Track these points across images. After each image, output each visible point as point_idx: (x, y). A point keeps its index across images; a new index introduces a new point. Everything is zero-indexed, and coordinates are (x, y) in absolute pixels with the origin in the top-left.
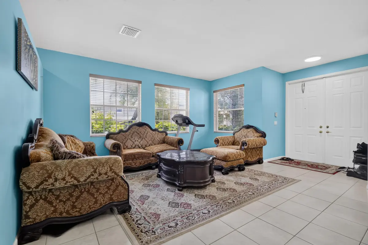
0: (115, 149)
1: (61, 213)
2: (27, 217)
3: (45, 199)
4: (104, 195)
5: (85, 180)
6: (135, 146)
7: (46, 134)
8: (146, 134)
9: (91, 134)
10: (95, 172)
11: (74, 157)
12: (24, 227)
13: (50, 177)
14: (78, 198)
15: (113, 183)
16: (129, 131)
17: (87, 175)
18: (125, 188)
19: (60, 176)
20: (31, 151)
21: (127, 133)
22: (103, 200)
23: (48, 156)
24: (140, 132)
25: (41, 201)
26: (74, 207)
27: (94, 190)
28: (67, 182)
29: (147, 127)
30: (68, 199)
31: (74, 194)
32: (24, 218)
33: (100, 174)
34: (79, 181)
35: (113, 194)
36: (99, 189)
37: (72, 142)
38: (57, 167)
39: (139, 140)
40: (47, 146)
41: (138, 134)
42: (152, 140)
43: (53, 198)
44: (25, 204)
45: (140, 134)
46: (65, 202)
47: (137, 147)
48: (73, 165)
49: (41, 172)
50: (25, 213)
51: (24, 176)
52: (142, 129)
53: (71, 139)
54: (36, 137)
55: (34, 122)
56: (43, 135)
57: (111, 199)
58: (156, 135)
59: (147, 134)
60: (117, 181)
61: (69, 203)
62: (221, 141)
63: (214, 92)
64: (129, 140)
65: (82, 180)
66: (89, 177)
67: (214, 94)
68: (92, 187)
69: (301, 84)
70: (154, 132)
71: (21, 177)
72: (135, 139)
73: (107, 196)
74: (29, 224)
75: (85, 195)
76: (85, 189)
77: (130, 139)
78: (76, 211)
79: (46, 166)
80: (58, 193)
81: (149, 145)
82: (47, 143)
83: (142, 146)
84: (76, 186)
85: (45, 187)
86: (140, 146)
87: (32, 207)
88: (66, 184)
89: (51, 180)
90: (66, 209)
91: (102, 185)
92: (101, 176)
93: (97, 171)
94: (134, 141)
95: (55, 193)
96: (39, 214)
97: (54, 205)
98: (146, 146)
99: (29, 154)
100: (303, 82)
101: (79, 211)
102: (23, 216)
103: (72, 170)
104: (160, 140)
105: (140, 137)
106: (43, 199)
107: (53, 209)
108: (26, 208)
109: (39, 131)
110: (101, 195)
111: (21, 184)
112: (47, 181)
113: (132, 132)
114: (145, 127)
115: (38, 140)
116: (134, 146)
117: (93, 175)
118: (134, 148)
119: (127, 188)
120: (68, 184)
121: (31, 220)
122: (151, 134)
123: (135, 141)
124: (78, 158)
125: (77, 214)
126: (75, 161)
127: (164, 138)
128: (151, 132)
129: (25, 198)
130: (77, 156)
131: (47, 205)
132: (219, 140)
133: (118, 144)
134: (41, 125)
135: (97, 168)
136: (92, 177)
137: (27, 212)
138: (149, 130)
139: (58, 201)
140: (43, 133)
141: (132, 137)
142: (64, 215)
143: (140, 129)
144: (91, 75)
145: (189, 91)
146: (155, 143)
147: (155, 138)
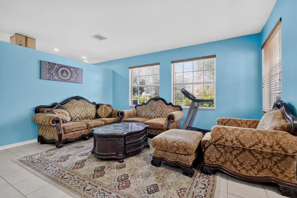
1: (43, 136)
4: (52, 134)
6: (147, 116)
16: (148, 104)
26: (45, 134)
29: (162, 101)
30: (45, 130)
39: (150, 112)
42: (161, 113)
45: (152, 107)
57: (54, 137)
64: (144, 111)
67: (263, 51)
78: (46, 137)
81: (157, 117)
86: (150, 116)
106: (41, 127)
114: (159, 101)
141: (146, 109)
145: (215, 58)
146: (162, 116)
147: (164, 111)
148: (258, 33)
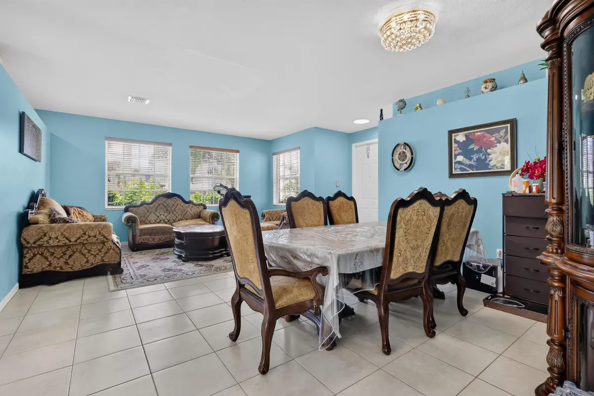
0: (129, 223)
1: (55, 268)
2: (27, 267)
3: (42, 254)
4: (95, 256)
5: (76, 241)
6: (160, 220)
7: (47, 203)
8: (174, 207)
9: (107, 207)
10: (85, 234)
11: (68, 222)
12: (24, 274)
13: (45, 235)
14: (70, 256)
15: (104, 247)
16: (154, 204)
17: (78, 236)
18: (117, 252)
19: (53, 236)
20: (30, 216)
21: (151, 206)
22: (95, 261)
23: (46, 221)
24: (168, 205)
25: (38, 256)
26: (67, 263)
27: (86, 251)
28: (60, 241)
29: (177, 198)
30: (62, 257)
31: (67, 253)
32: (23, 268)
33: (89, 237)
34: (70, 242)
35: (104, 256)
36: (90, 251)
37: (79, 214)
38: (52, 229)
39: (166, 214)
40: (46, 214)
41: (165, 206)
42: (183, 214)
43: (48, 254)
44: (25, 257)
45: (167, 207)
46: (59, 259)
47: (162, 222)
48: (65, 228)
49: (38, 231)
50: (25, 264)
51: (25, 233)
52: (170, 201)
53: (78, 211)
54: (36, 206)
55: (36, 192)
56: (43, 204)
57: (103, 260)
58: (189, 209)
59: (176, 207)
60: (108, 245)
61: (62, 260)
62: (267, 216)
63: (274, 154)
64: (152, 214)
65: (73, 240)
66: (79, 238)
67: (275, 157)
68: (83, 248)
69: (366, 147)
70: (186, 205)
71: (22, 235)
72: (161, 213)
73: (99, 257)
74: (28, 273)
75: (77, 254)
76: (77, 249)
77: (154, 213)
78: (69, 267)
79: (42, 227)
80: (53, 251)
81: (179, 220)
82: (46, 211)
83: (168, 221)
84: (69, 246)
85: (41, 243)
86: (166, 221)
87: (30, 260)
88: (58, 242)
89: (46, 238)
90: (59, 265)
91: (93, 247)
92: (91, 238)
93: (87, 233)
94: (159, 215)
95: (50, 250)
96: (37, 266)
97: (49, 260)
98: (174, 221)
99: (29, 218)
100: (368, 144)
101: (71, 268)
102: (23, 266)
103: (64, 231)
104: (193, 214)
105: (167, 210)
106: (40, 254)
107: (48, 263)
108: (26, 260)
109: (40, 201)
110: (92, 256)
111: (22, 239)
112: (42, 238)
113: (157, 204)
114: (175, 199)
115: (38, 208)
116: (158, 220)
117: (82, 237)
118: (159, 223)
119: (119, 252)
120: (60, 244)
121: (29, 270)
122: (182, 206)
123: (161, 215)
124: (71, 223)
125: (70, 270)
126: (67, 224)
127: (200, 212)
128: (183, 204)
129: (25, 252)
130: (70, 221)
131: (43, 259)
132: (265, 214)
133: (134, 218)
134: (43, 195)
135: (86, 231)
136: (82, 238)
137: (27, 264)
138: (180, 201)
139: (53, 257)
140: (45, 203)
141: (156, 210)
142: (58, 269)
143: (167, 201)
144: (108, 138)
145: (238, 154)
146: (186, 218)
147: (187, 212)
148: (267, 139)
